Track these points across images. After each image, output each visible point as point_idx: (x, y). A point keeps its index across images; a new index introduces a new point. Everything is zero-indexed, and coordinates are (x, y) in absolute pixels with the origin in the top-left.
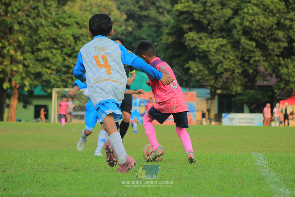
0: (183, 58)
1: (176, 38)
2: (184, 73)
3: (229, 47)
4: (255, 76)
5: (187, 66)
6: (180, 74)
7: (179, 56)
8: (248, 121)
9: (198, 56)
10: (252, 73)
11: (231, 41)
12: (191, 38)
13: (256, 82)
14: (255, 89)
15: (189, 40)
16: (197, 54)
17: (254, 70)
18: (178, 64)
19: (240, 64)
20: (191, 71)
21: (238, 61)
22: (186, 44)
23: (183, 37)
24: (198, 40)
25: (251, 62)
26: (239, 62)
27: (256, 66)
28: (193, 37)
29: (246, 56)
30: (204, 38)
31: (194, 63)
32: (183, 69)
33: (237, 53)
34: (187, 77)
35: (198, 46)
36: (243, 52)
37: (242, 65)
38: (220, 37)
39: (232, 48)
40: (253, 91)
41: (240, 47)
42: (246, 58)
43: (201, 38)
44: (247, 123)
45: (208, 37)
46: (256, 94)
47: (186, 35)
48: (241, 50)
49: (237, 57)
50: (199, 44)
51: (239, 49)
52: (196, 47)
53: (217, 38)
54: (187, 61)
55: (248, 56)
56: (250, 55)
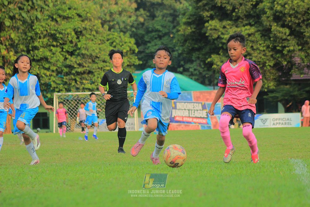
0: (204, 51)
1: (195, 28)
2: (206, 69)
3: (258, 36)
4: (290, 69)
5: (209, 60)
6: (201, 70)
7: (199, 49)
8: (284, 122)
9: (222, 48)
10: (286, 65)
11: (260, 28)
12: (213, 27)
13: (291, 75)
14: (290, 84)
15: (211, 29)
16: (220, 45)
17: (288, 62)
18: (198, 58)
19: (272, 56)
20: (214, 66)
21: (269, 52)
22: (207, 35)
23: (204, 26)
24: (221, 29)
25: (285, 52)
26: (271, 53)
27: (291, 57)
28: (215, 26)
29: (278, 46)
30: (228, 27)
31: (218, 56)
32: (205, 64)
33: (268, 43)
34: (210, 73)
35: (222, 36)
36: (275, 41)
37: (274, 56)
38: (247, 25)
39: (261, 37)
40: (288, 86)
41: (271, 35)
42: (278, 48)
43: (224, 27)
44: (282, 124)
45: (233, 25)
46: (291, 90)
47: (206, 24)
48: (272, 39)
49: (268, 47)
50: (222, 34)
51: (270, 38)
52: (219, 37)
53: (244, 26)
54: (209, 54)
55: (280, 45)
56: (283, 45)
